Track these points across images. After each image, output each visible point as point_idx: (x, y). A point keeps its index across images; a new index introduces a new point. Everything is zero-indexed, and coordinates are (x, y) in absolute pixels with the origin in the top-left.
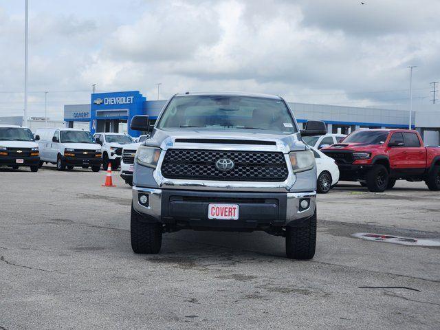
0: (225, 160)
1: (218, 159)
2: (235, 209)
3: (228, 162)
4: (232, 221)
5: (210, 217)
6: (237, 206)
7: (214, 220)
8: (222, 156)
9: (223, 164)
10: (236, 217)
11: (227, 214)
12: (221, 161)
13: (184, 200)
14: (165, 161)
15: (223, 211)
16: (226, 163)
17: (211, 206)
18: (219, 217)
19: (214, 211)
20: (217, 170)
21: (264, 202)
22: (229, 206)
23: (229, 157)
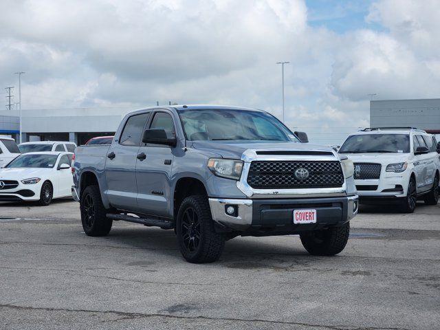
0: (302, 170)
1: (295, 169)
2: (313, 213)
3: (305, 171)
4: (311, 224)
5: (295, 222)
6: (314, 211)
7: (299, 224)
8: (298, 166)
9: (301, 173)
10: (314, 221)
11: (308, 218)
12: (299, 171)
13: (271, 208)
14: (250, 173)
15: (304, 216)
16: (302, 173)
17: (295, 212)
18: (303, 222)
19: (298, 216)
20: (295, 178)
21: (331, 206)
22: (308, 211)
23: (303, 167)
